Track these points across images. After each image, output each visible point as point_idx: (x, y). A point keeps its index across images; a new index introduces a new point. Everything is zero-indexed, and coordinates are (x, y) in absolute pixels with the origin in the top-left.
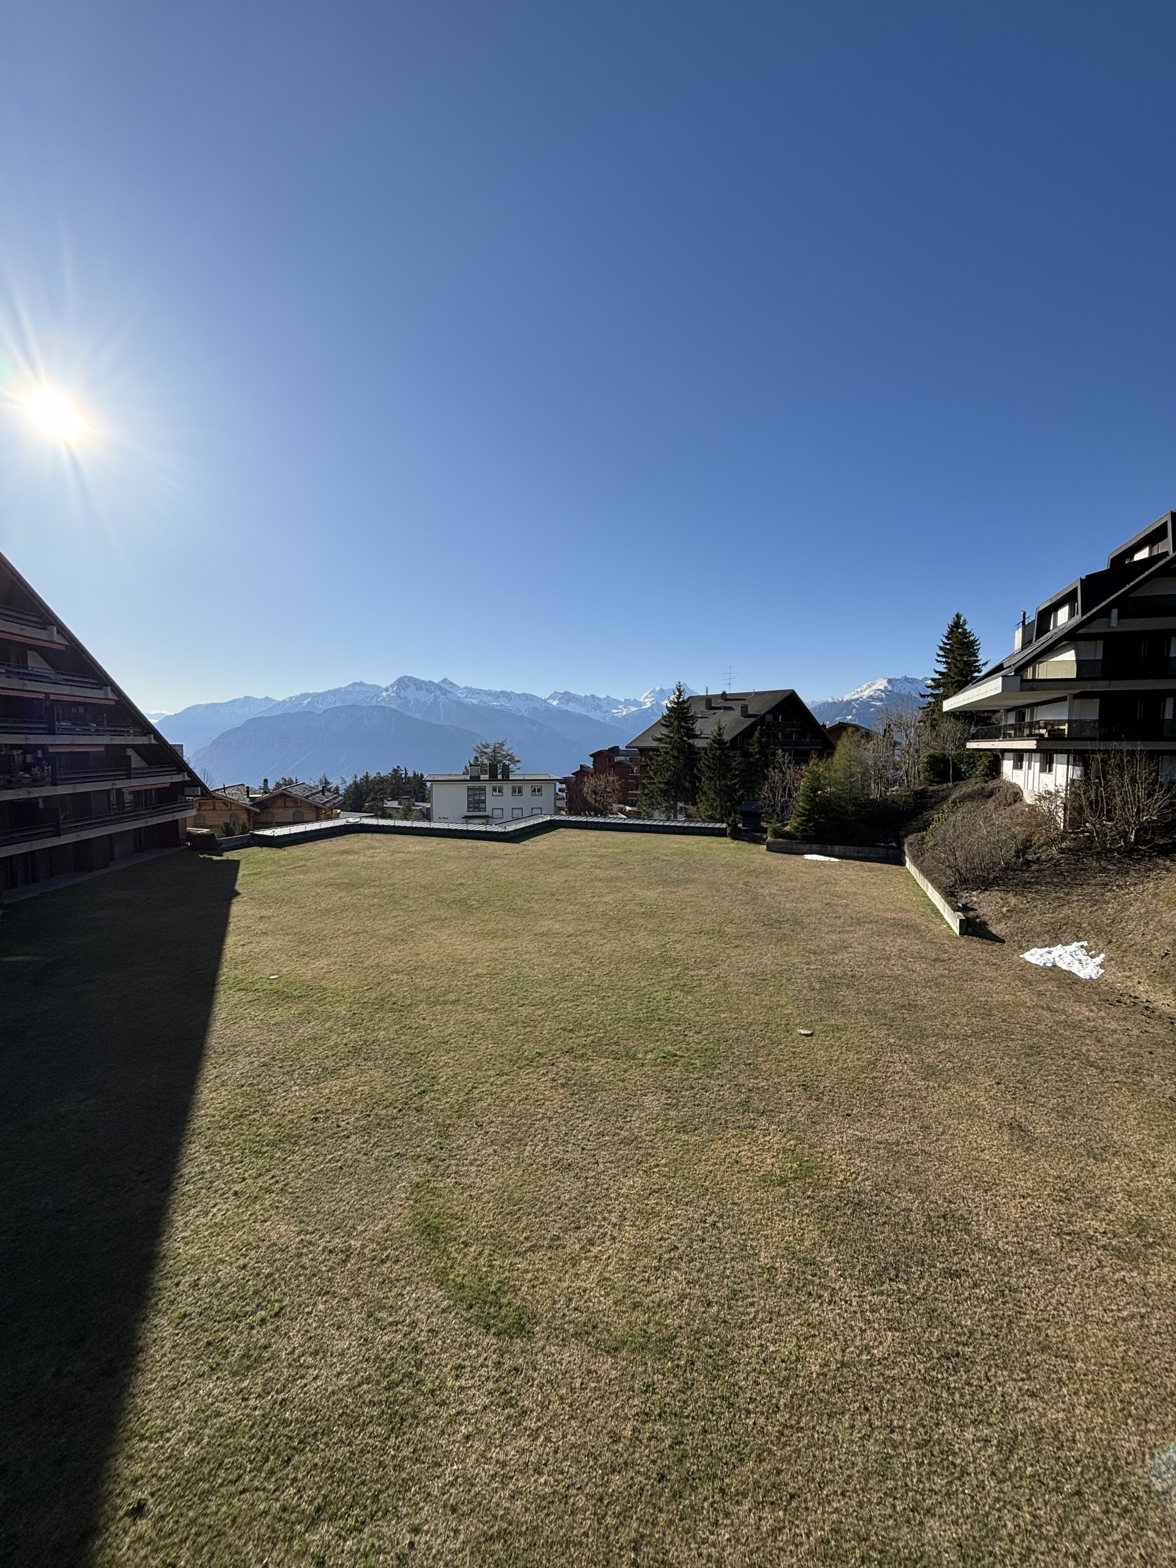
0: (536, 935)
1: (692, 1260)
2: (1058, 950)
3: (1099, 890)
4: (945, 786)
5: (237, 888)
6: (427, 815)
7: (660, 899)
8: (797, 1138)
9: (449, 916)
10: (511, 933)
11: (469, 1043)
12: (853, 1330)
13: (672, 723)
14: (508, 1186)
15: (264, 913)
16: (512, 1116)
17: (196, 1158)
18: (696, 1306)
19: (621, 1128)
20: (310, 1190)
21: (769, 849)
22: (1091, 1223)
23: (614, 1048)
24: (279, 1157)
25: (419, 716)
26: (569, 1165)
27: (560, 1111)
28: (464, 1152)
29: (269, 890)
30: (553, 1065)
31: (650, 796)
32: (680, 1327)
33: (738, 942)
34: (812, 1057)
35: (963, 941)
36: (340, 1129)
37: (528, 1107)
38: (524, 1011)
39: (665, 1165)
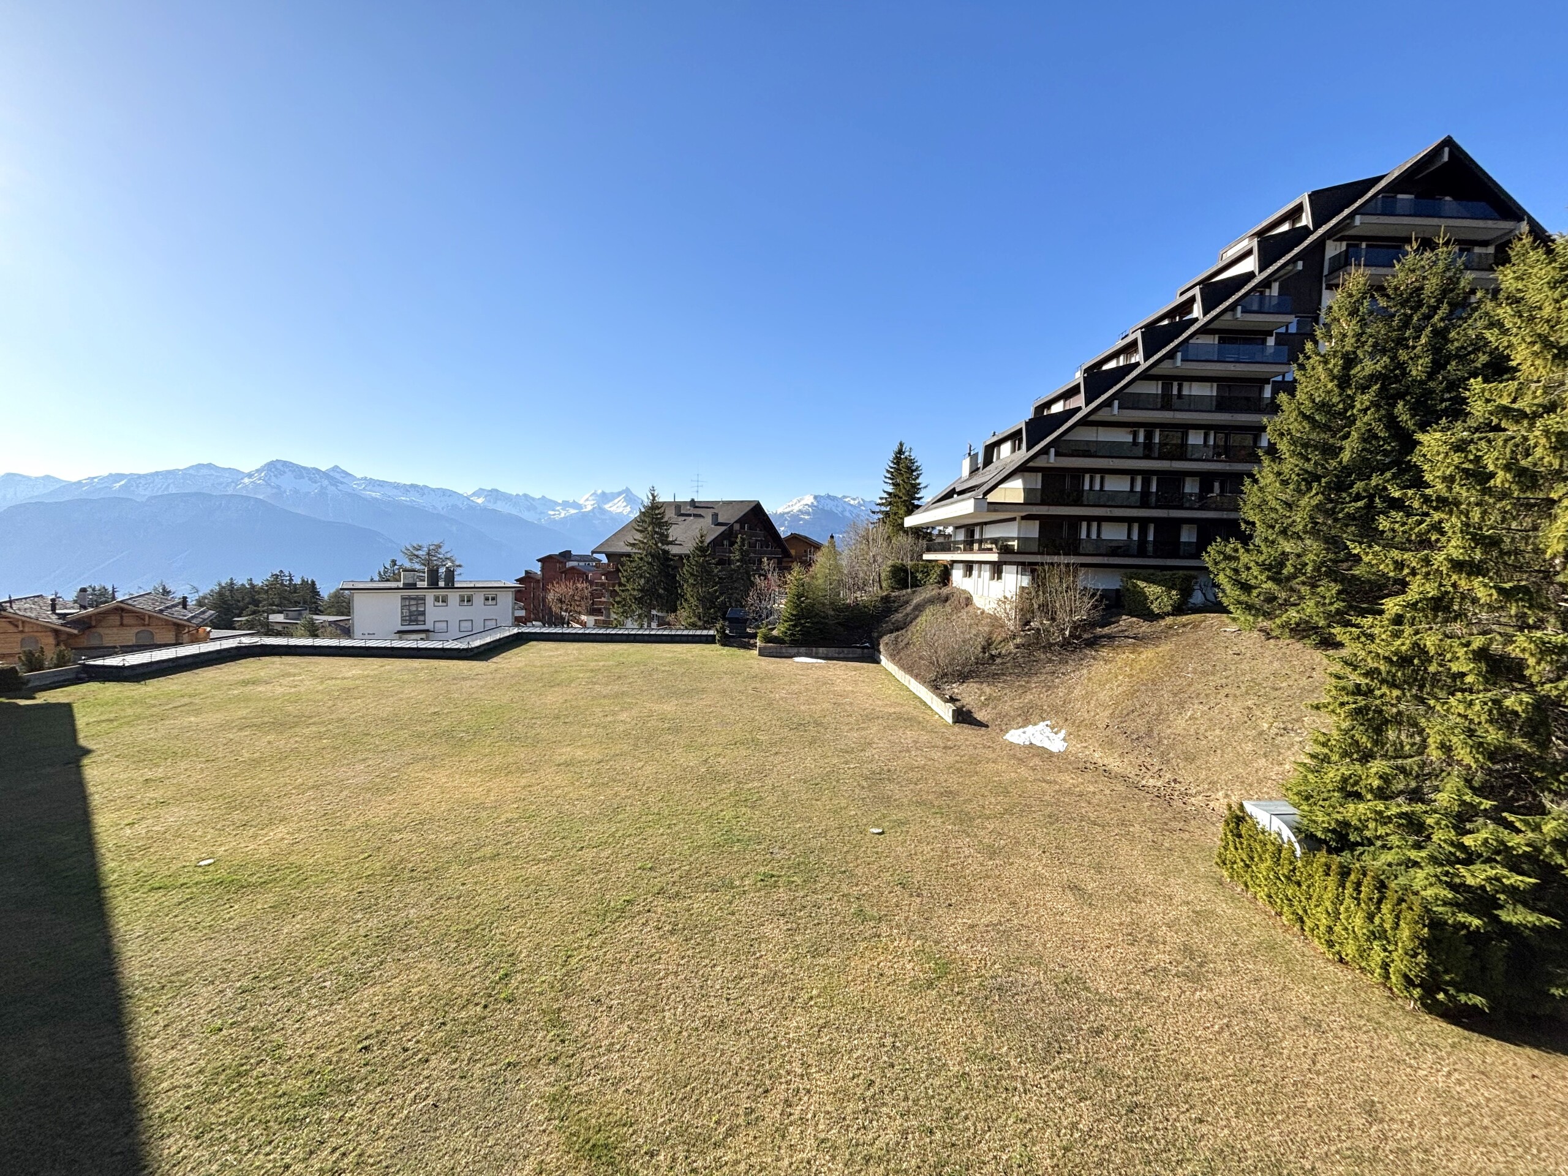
0: (559, 765)
1: (893, 1091)
2: (1030, 729)
3: (1049, 678)
4: (904, 592)
5: (82, 742)
6: (347, 632)
7: (679, 713)
8: (921, 937)
9: (437, 753)
10: (528, 767)
11: (537, 904)
12: (1055, 1112)
13: (646, 529)
14: (667, 1065)
15: (149, 774)
16: (630, 981)
17: (184, 1158)
18: (921, 1139)
19: (756, 966)
20: (401, 1151)
21: (761, 654)
22: (1159, 958)
23: (705, 880)
24: (331, 1118)
25: (300, 511)
26: (722, 1021)
27: (682, 962)
28: (593, 1039)
29: (144, 742)
30: (649, 911)
31: (622, 603)
32: (919, 1167)
33: (774, 750)
34: (893, 854)
35: (957, 728)
36: (410, 1052)
37: (644, 966)
38: (589, 854)
39: (819, 996)
